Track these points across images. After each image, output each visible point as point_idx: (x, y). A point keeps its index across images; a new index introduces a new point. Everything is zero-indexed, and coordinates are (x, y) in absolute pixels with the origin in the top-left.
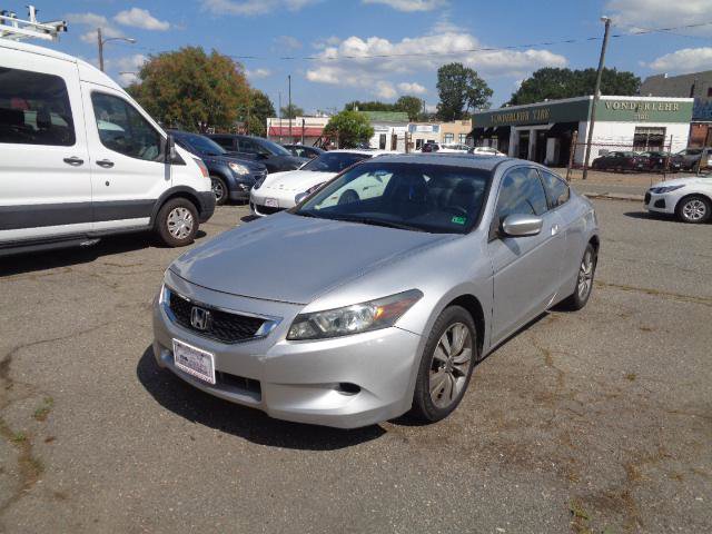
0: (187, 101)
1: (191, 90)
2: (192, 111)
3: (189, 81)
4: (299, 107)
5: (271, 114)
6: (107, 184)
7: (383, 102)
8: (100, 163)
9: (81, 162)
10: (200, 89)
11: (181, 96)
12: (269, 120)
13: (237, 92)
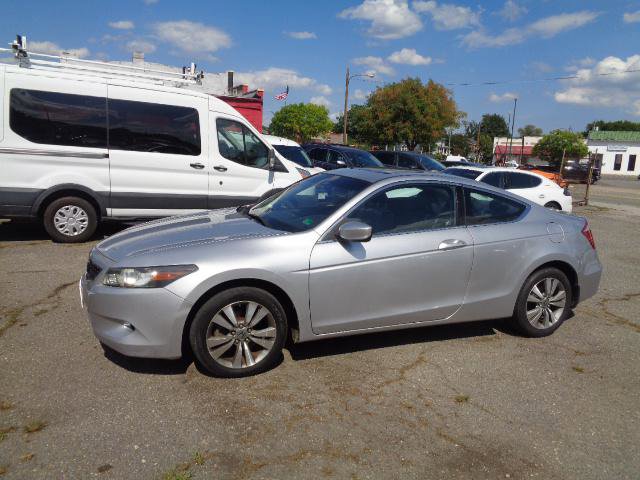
0: (399, 124)
1: (403, 114)
2: (402, 132)
3: (402, 107)
4: (537, 127)
5: (505, 133)
6: (221, 183)
7: (633, 121)
8: (216, 168)
9: (203, 167)
10: (411, 113)
11: (394, 120)
12: (496, 140)
13: (443, 115)
